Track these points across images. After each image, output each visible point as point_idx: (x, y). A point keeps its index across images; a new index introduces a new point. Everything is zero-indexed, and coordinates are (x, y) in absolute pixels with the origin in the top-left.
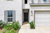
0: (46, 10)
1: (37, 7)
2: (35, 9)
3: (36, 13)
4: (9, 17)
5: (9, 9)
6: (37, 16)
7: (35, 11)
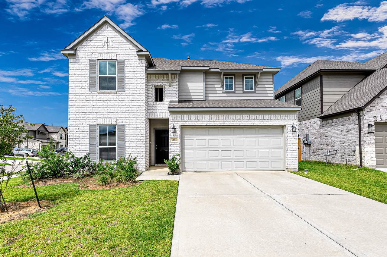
0: (212, 124)
1: (187, 117)
2: (184, 120)
3: (186, 131)
4: (110, 148)
5: (103, 121)
6: (191, 140)
7: (183, 127)
